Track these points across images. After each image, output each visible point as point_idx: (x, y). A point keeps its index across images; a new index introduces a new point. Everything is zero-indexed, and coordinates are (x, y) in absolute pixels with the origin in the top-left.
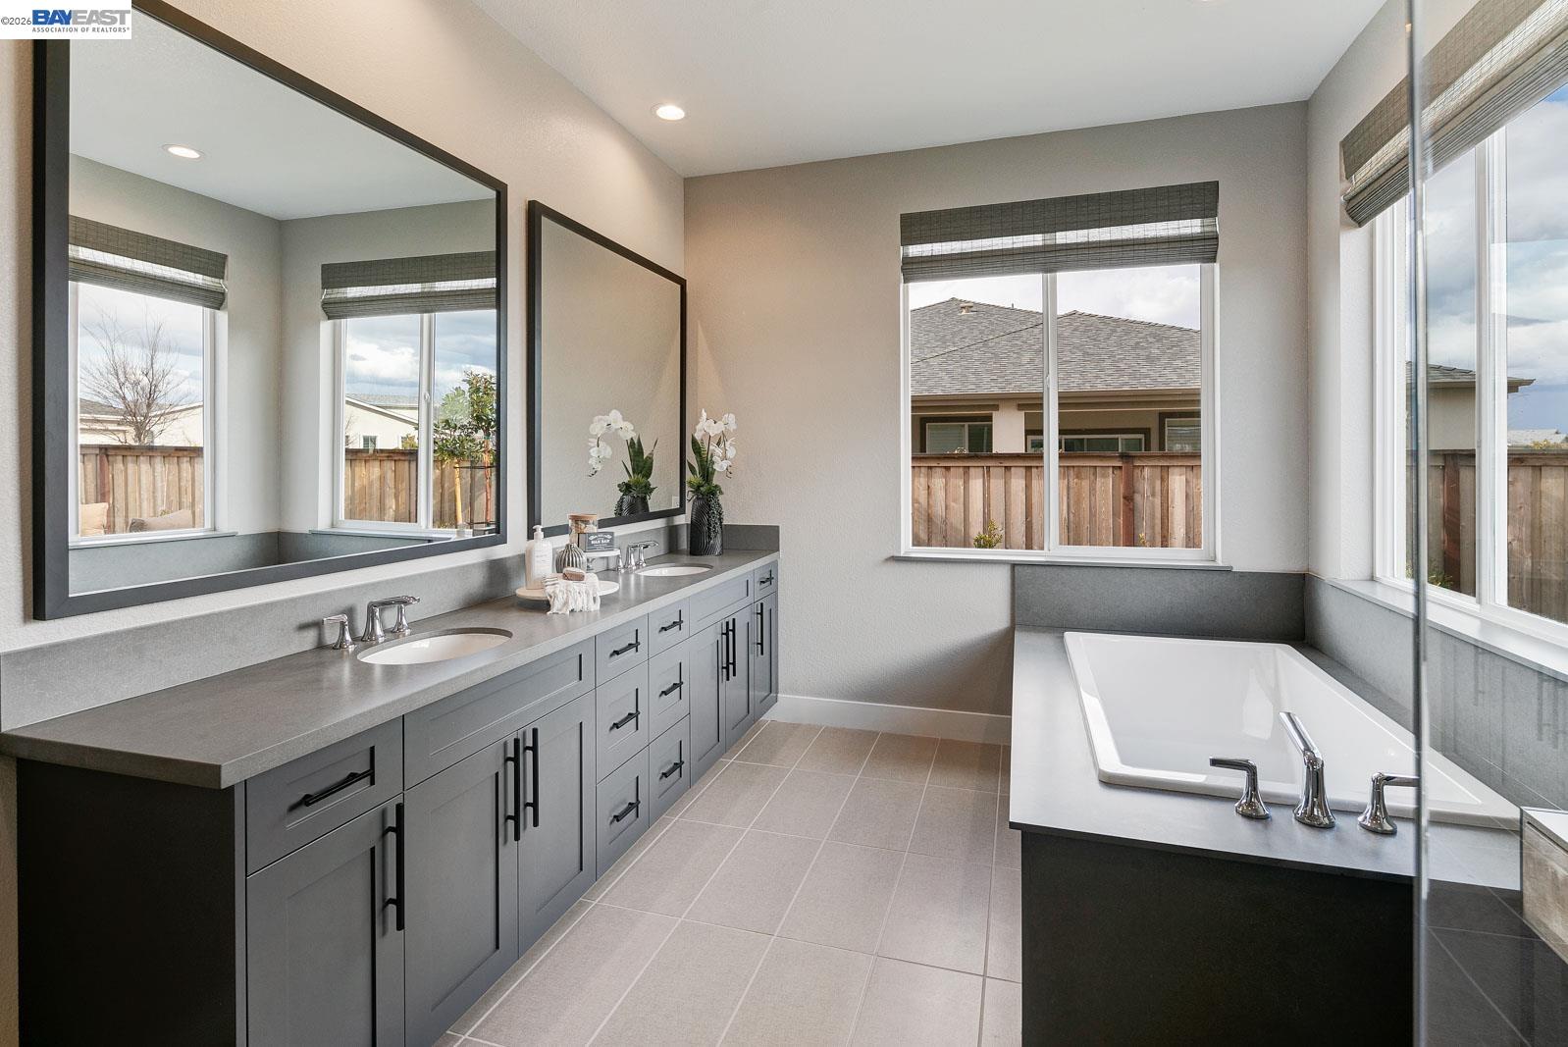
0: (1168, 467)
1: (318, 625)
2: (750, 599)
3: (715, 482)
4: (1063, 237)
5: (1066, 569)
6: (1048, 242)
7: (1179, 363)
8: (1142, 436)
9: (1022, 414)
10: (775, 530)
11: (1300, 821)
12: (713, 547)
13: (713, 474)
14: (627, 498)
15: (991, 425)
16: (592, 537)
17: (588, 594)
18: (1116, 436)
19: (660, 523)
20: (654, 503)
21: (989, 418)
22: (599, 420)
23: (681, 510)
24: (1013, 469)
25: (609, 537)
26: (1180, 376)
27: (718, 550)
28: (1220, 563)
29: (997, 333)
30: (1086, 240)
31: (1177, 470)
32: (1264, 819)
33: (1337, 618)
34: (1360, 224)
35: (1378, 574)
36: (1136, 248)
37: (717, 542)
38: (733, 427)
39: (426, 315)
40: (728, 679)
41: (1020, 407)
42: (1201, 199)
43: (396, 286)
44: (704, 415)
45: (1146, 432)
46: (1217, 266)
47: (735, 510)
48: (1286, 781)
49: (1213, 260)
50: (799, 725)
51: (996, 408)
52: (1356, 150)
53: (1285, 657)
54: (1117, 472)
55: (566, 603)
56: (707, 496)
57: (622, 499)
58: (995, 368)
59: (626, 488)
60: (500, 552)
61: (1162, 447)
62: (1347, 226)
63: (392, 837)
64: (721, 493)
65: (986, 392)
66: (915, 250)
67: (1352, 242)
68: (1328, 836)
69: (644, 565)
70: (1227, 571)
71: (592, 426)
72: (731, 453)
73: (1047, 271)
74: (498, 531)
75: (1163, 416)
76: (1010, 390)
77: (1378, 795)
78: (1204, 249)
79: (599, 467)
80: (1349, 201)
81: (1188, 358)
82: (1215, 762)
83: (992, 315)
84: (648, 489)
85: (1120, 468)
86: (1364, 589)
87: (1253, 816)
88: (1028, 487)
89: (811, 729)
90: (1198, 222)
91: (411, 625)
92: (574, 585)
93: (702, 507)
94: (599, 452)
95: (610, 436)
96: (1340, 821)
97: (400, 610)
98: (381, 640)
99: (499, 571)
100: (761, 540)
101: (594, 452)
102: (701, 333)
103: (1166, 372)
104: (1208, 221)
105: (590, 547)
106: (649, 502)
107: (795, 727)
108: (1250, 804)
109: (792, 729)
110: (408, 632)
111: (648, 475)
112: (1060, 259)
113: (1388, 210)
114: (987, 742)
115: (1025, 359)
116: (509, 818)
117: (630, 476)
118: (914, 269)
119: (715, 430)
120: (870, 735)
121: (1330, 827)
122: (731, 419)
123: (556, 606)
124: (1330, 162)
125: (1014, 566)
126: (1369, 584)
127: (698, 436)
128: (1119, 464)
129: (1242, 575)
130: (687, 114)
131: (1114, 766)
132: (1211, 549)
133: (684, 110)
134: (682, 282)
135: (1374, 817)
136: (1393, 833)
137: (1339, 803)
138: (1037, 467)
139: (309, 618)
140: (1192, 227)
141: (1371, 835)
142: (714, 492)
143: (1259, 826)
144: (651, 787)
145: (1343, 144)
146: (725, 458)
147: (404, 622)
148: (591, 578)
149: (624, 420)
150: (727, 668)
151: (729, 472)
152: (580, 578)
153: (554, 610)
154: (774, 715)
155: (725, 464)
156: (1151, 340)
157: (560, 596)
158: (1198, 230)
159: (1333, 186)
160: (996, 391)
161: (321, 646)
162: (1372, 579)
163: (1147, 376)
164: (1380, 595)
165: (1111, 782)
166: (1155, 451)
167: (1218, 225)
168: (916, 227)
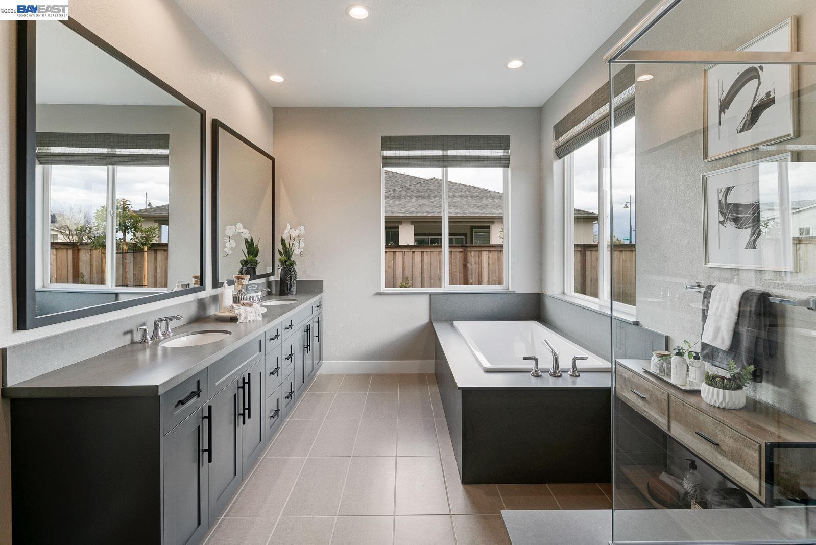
0: (481, 251)
1: (131, 332)
2: (313, 315)
3: (292, 259)
4: (451, 153)
5: (452, 295)
6: (444, 154)
7: (479, 204)
8: (463, 237)
9: (413, 226)
10: (322, 281)
11: (551, 376)
12: (292, 291)
13: (292, 255)
14: (245, 268)
15: (398, 231)
16: (249, 286)
17: (256, 313)
18: (453, 237)
19: (263, 280)
20: (259, 272)
21: (398, 228)
22: (230, 229)
23: (272, 274)
24: (416, 252)
25: (256, 286)
26: (481, 210)
27: (295, 293)
28: (510, 290)
29: (399, 187)
30: (460, 155)
31: (484, 252)
32: (540, 376)
33: (552, 309)
34: (560, 158)
35: (565, 292)
36: (480, 160)
37: (294, 288)
38: (303, 232)
39: (111, 167)
40: (308, 353)
41: (412, 223)
42: (503, 142)
43: (90, 148)
44: (289, 226)
45: (465, 235)
46: (509, 169)
47: (302, 273)
48: (546, 363)
49: (508, 167)
50: (333, 375)
51: (401, 223)
52: (560, 130)
53: (534, 325)
54: (461, 253)
55: (246, 318)
56: (288, 267)
57: (242, 268)
58: (400, 204)
59: (245, 263)
60: (202, 295)
61: (472, 243)
62: (555, 159)
63: (206, 421)
64: (296, 265)
65: (396, 215)
66: (387, 153)
67: (557, 164)
68: (560, 379)
69: (261, 301)
70: (513, 293)
71: (226, 231)
72: (302, 245)
73: (444, 167)
74: (202, 284)
75: (472, 228)
76: (408, 214)
77: (574, 363)
78: (504, 162)
79: (230, 252)
80: (556, 149)
81: (484, 202)
82: (525, 358)
83: (396, 177)
84: (256, 263)
85: (462, 251)
86: (561, 297)
87: (537, 376)
88: (422, 261)
89: (339, 376)
90: (502, 151)
91: (174, 330)
92: (248, 309)
93: (287, 271)
94: (230, 244)
95: (237, 236)
96: (563, 374)
97: (167, 323)
98: (161, 338)
99: (202, 305)
100: (314, 287)
101: (227, 244)
102: (282, 186)
103: (475, 208)
104: (506, 151)
105: (248, 291)
106: (256, 270)
107: (332, 376)
108: (536, 371)
109: (330, 377)
110: (171, 334)
111: (256, 256)
112: (450, 162)
113: (569, 155)
114: (420, 373)
115: (413, 199)
116: (239, 415)
117: (246, 257)
118: (387, 161)
119: (295, 234)
120: (368, 375)
121: (560, 376)
122: (302, 228)
123: (241, 319)
124: (550, 133)
125: (431, 294)
126: (563, 295)
127: (284, 236)
128: (461, 250)
129: (519, 294)
130: (284, 79)
131: (487, 365)
132: (507, 285)
133: (283, 77)
134: (273, 159)
135: (573, 371)
136: (579, 376)
137: (563, 369)
138: (426, 251)
139: (128, 328)
140: (499, 153)
141: (572, 377)
142: (292, 264)
143: (539, 379)
144: (283, 402)
145: (555, 127)
146: (299, 248)
147: (170, 330)
148: (256, 305)
149: (244, 228)
150: (307, 348)
151: (301, 254)
152: (251, 305)
153: (240, 321)
154: (322, 371)
155: (300, 251)
156: (468, 193)
157: (243, 314)
158: (502, 154)
159: (551, 143)
160: (401, 215)
161: (133, 343)
162: (564, 293)
163: (467, 210)
164: (566, 298)
165: (488, 371)
166: (469, 244)
167: (510, 153)
168: (388, 142)
